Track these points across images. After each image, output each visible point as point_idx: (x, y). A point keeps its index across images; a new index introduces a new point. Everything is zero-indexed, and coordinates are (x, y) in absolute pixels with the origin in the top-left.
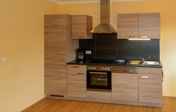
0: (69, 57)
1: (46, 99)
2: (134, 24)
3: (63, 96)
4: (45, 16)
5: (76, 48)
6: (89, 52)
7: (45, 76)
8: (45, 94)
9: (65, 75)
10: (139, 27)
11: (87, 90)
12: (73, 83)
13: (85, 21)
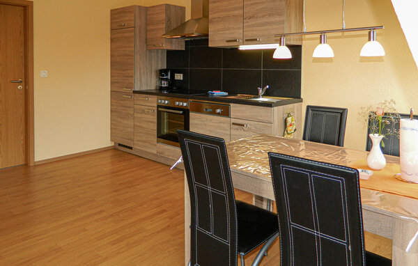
0: (141, 80)
1: (113, 149)
2: (236, 12)
3: (131, 148)
4: (111, 11)
5: (160, 68)
6: (179, 77)
7: (111, 111)
8: (111, 140)
9: (131, 112)
10: (246, 18)
11: (158, 142)
12: (141, 127)
13: (163, 16)
